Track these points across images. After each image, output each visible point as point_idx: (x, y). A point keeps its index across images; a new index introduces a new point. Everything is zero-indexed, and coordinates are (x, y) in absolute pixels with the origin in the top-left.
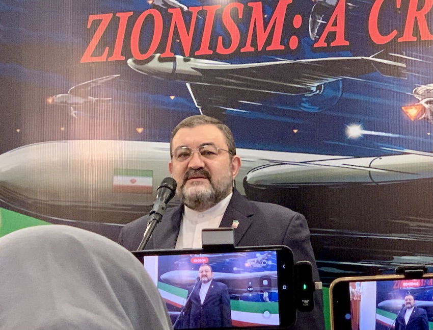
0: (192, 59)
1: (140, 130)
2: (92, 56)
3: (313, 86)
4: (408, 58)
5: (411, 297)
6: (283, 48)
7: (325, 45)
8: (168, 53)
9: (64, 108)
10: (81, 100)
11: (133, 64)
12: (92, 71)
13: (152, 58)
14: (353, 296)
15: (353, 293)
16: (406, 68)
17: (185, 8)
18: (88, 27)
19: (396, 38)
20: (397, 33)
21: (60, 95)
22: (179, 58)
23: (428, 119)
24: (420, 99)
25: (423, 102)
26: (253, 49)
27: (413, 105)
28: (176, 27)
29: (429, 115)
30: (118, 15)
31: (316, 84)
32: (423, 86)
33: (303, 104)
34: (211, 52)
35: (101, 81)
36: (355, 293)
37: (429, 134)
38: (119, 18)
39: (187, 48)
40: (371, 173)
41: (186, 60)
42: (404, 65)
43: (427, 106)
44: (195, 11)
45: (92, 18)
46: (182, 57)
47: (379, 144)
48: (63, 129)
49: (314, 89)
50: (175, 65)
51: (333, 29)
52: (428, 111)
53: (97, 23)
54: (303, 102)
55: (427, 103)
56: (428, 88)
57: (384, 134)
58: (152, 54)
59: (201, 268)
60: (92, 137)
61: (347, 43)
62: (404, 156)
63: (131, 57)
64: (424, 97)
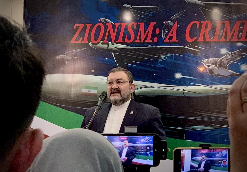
0: (115, 44)
1: (93, 71)
2: (75, 41)
3: (163, 57)
4: (200, 48)
5: (204, 156)
6: (151, 41)
7: (168, 41)
8: (106, 41)
9: (63, 60)
10: (70, 58)
11: (92, 45)
12: (75, 47)
13: (99, 43)
14: (182, 155)
15: (182, 154)
16: (200, 52)
17: (113, 23)
18: (74, 29)
19: (196, 40)
20: (196, 38)
21: (62, 55)
22: (110, 43)
23: (207, 72)
24: (205, 64)
25: (205, 66)
26: (139, 41)
27: (202, 67)
28: (109, 31)
29: (208, 71)
30: (86, 24)
31: (164, 56)
32: (206, 59)
33: (158, 64)
34: (123, 41)
35: (78, 51)
36: (183, 154)
37: (207, 78)
38: (87, 26)
39: (113, 40)
40: (184, 93)
41: (113, 44)
42: (199, 51)
43: (207, 67)
44: (117, 25)
45: (76, 25)
46: (111, 43)
47: (188, 81)
48: (62, 69)
49: (163, 58)
50: (108, 46)
51: (172, 35)
52: (208, 69)
53: (78, 27)
54: (158, 63)
55: (207, 66)
56: (208, 60)
57: (190, 77)
58: (99, 41)
59: (124, 142)
60: (74, 73)
61: (177, 41)
62: (197, 86)
63: (91, 42)
64: (206, 63)
